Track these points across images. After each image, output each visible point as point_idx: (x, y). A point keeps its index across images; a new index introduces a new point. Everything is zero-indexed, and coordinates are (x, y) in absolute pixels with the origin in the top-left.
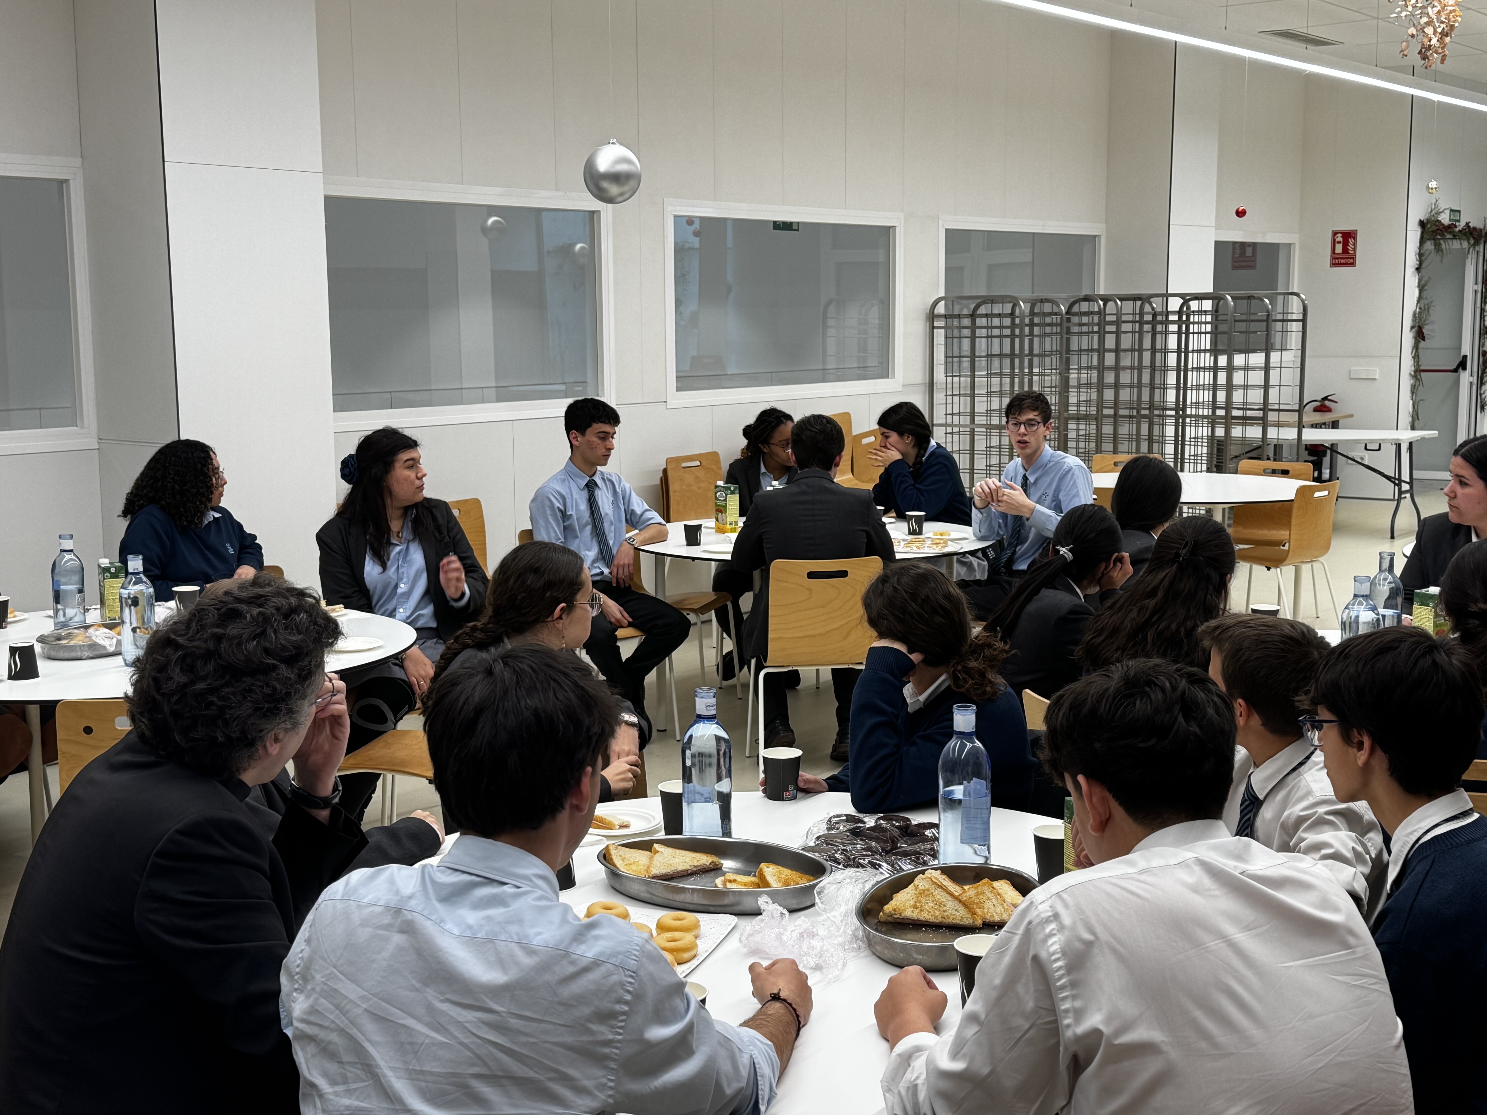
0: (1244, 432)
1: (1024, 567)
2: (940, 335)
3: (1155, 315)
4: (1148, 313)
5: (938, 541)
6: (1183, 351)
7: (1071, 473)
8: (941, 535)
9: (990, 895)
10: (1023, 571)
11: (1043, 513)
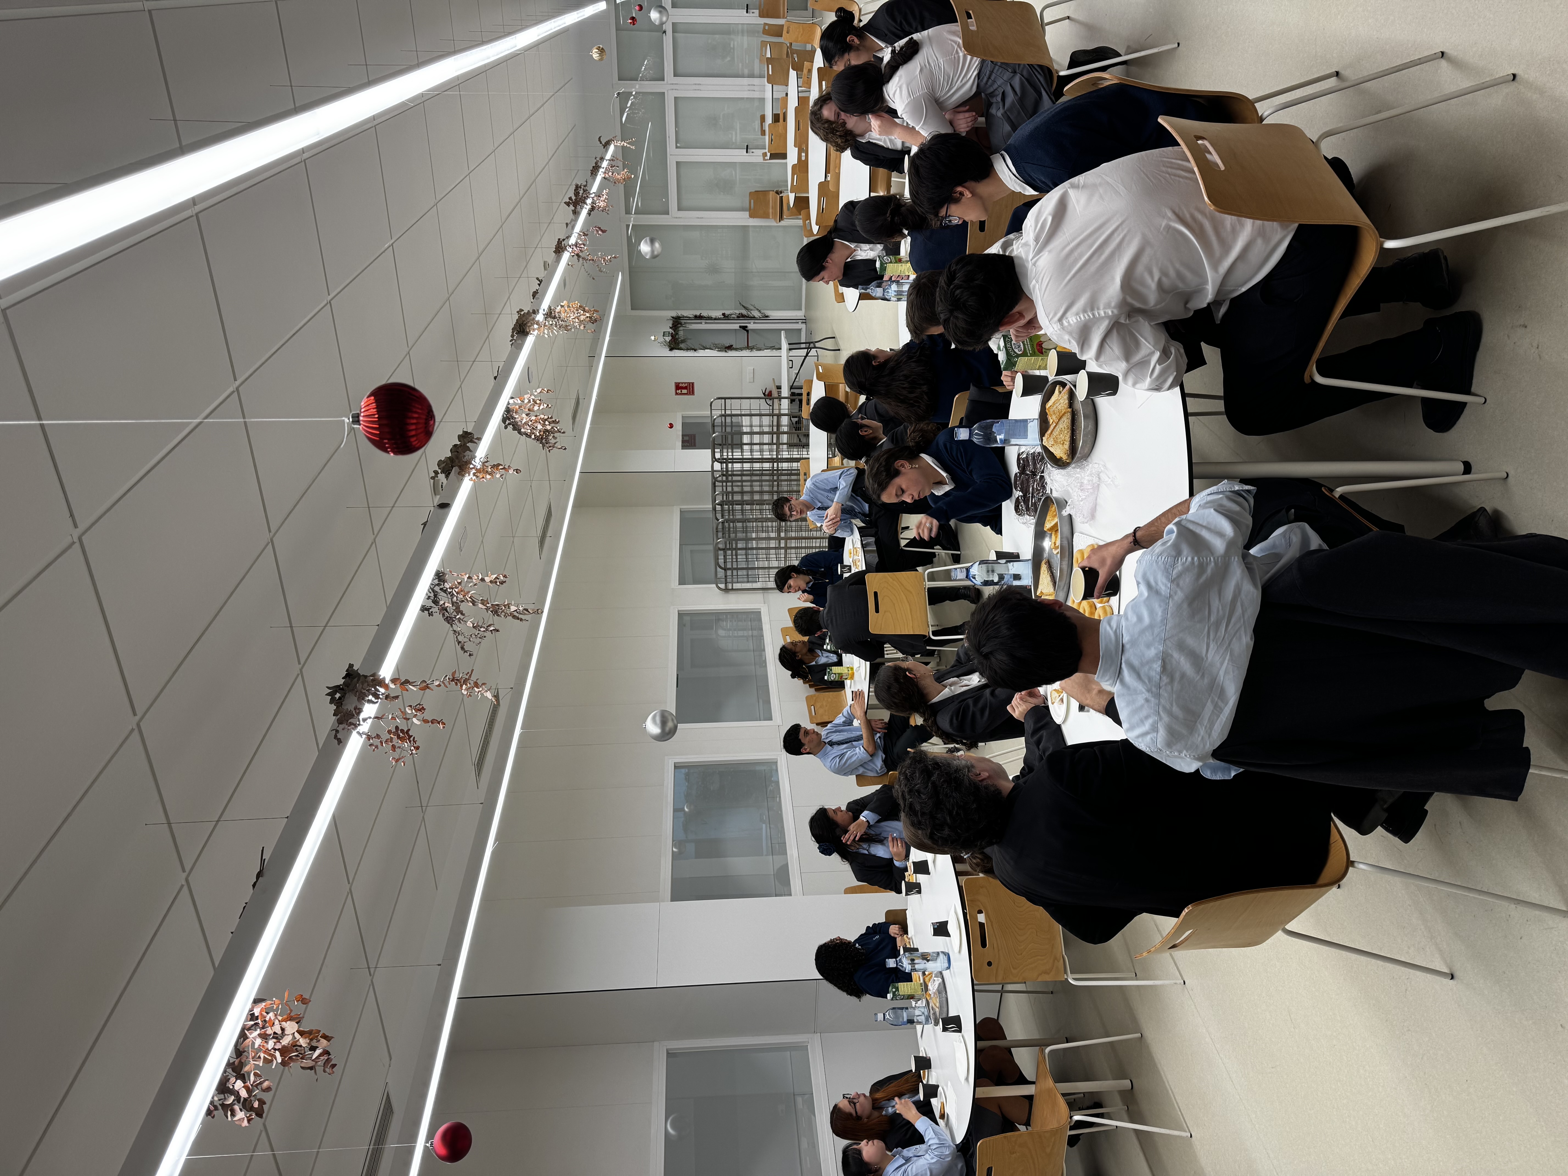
0: (785, 426)
1: (867, 506)
2: (737, 586)
3: (723, 475)
4: (722, 478)
5: (855, 552)
6: (742, 461)
7: (815, 483)
8: (851, 553)
9: (1055, 407)
10: (869, 507)
11: (838, 497)
